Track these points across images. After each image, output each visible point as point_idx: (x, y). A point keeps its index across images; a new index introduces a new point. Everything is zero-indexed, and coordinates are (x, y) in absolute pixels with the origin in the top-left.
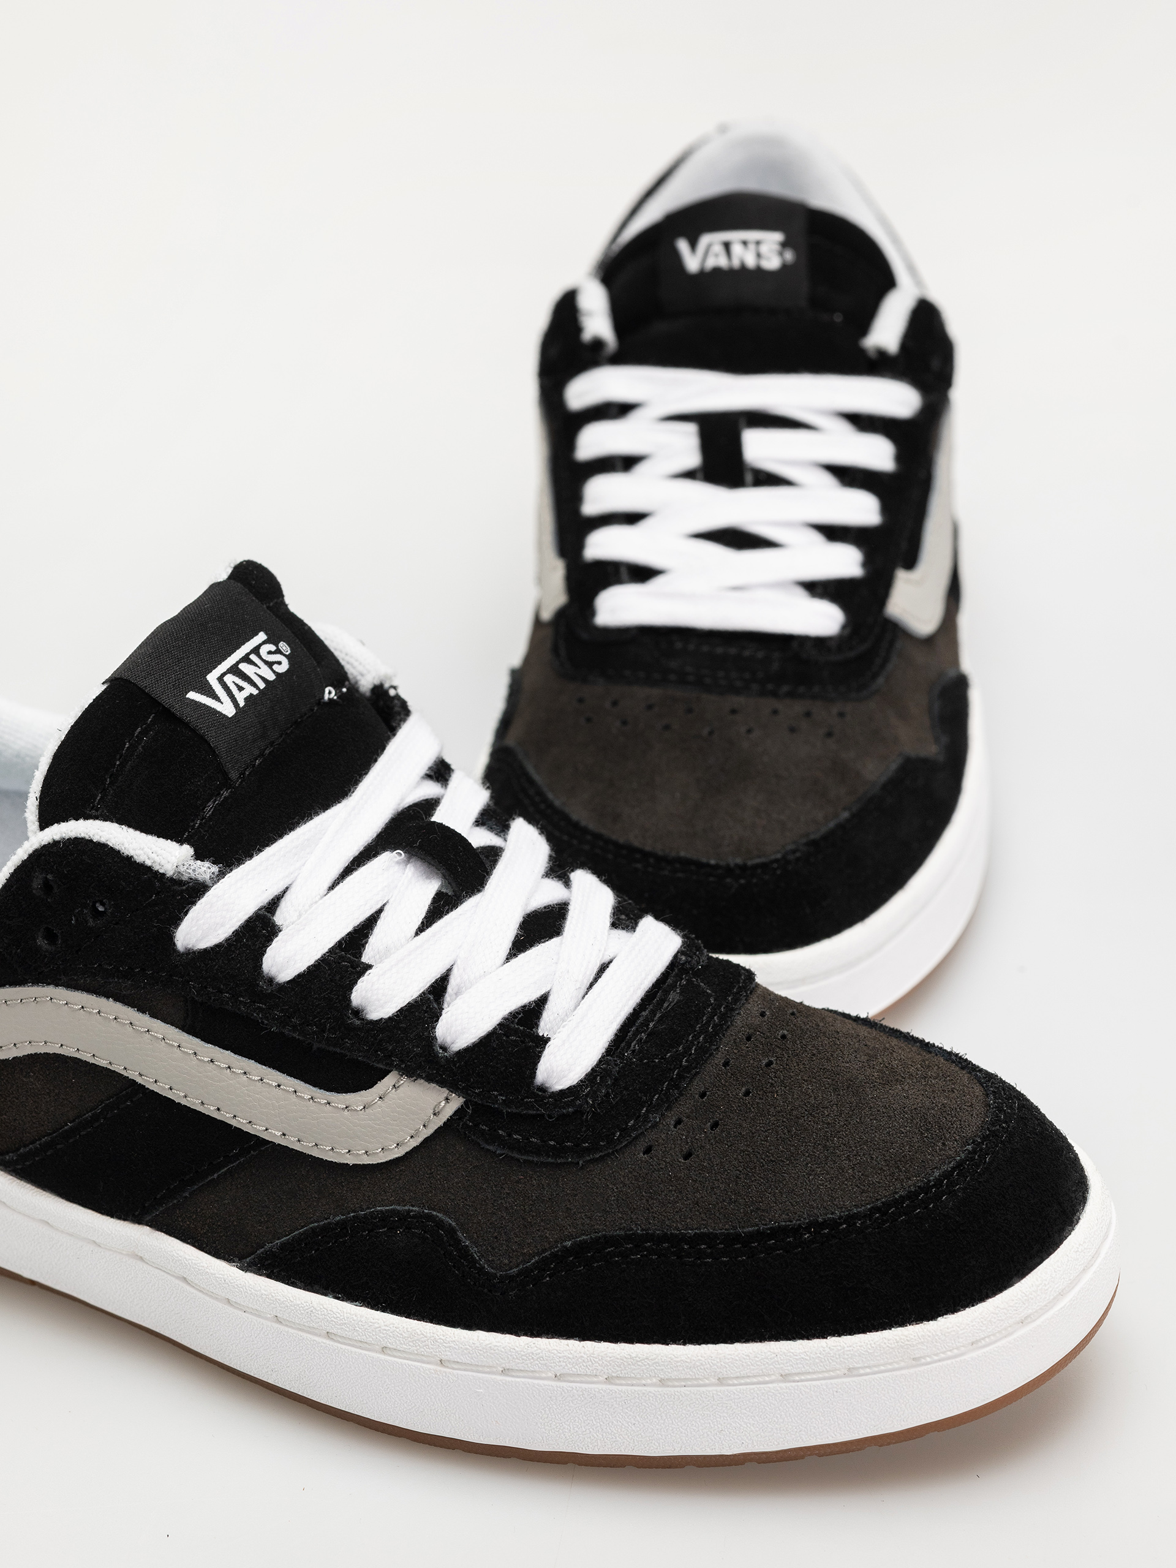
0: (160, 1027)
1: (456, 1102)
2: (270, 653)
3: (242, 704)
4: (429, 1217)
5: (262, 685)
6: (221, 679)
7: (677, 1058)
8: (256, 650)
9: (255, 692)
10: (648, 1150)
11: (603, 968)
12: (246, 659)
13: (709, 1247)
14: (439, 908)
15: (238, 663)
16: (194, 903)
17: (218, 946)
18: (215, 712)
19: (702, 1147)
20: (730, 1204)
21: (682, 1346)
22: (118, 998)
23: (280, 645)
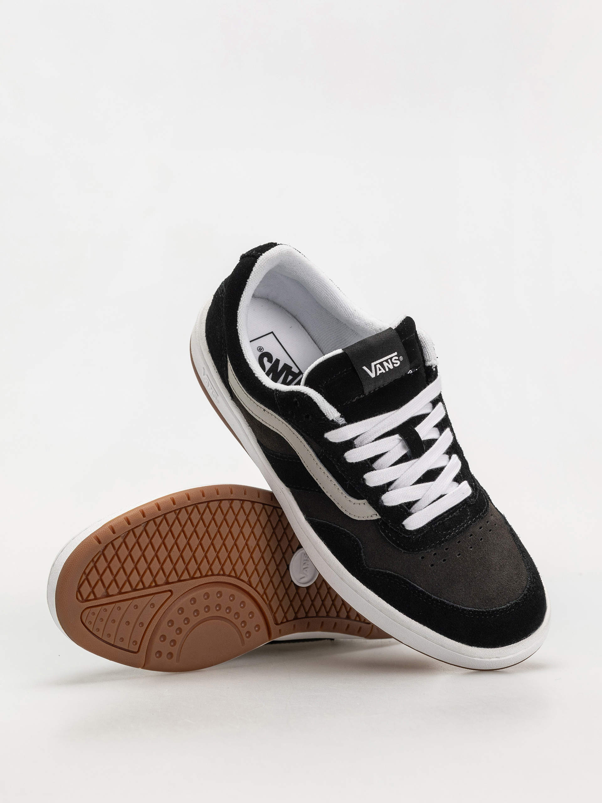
0: (311, 451)
1: (378, 517)
2: (395, 360)
3: (378, 374)
4: (357, 541)
5: (387, 370)
6: (375, 366)
7: (446, 535)
8: (391, 359)
9: (384, 372)
10: (423, 558)
11: (441, 496)
12: (387, 361)
13: (423, 595)
14: (404, 459)
15: (384, 361)
16: (334, 429)
17: (335, 443)
18: (368, 375)
19: (437, 565)
20: (435, 586)
21: (403, 615)
22: (304, 437)
23: (400, 357)
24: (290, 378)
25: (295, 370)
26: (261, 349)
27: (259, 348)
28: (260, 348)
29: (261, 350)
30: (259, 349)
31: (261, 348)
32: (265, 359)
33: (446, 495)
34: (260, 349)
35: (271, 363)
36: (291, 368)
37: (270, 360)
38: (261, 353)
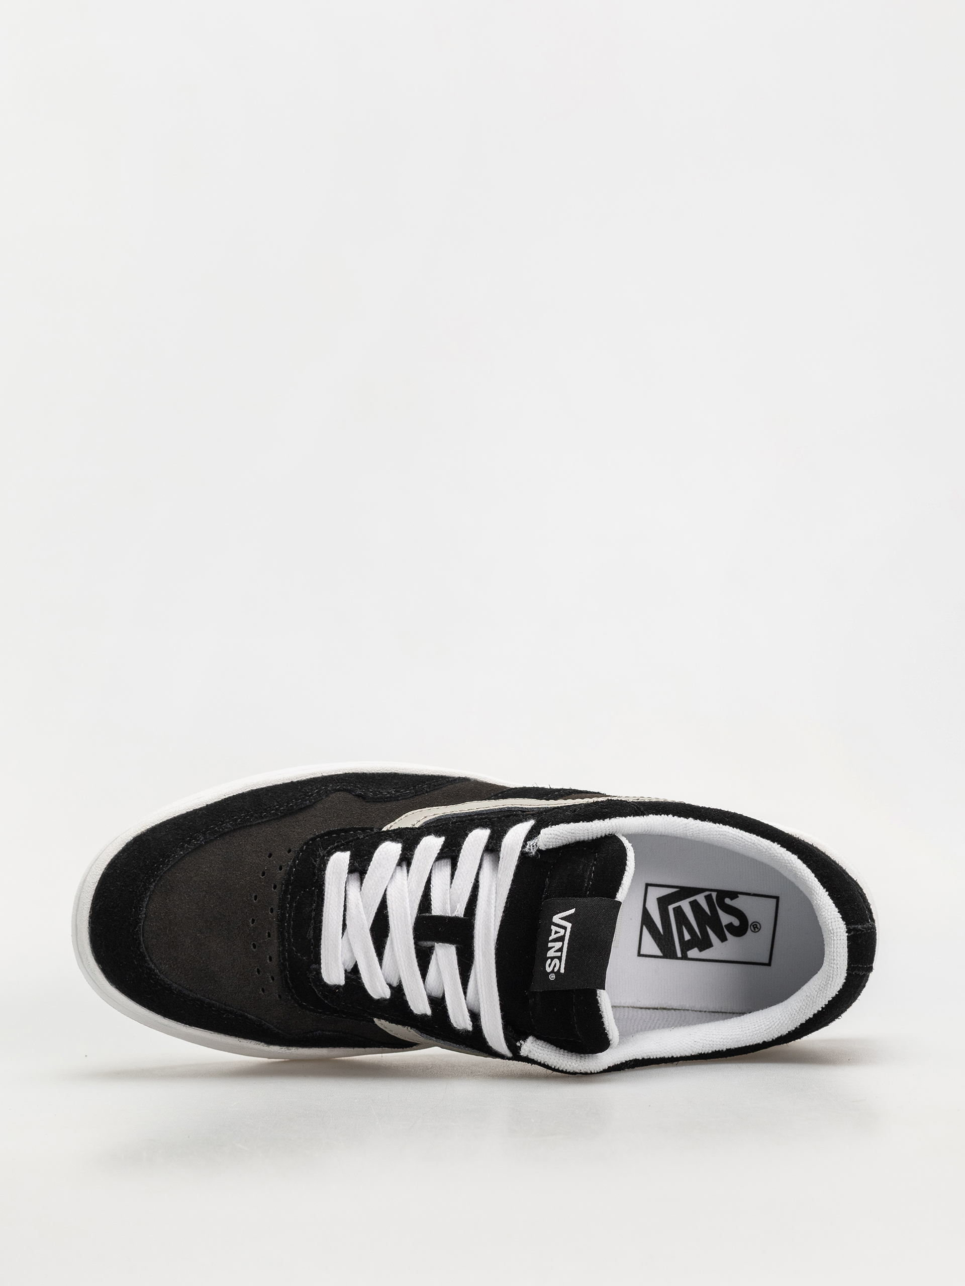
2: (555, 966)
3: (553, 927)
5: (550, 945)
6: (565, 928)
8: (560, 958)
9: (551, 938)
11: (345, 926)
12: (561, 950)
15: (563, 945)
23: (554, 976)
24: (687, 937)
25: (693, 953)
26: (754, 928)
27: (758, 926)
28: (758, 928)
29: (753, 926)
30: (756, 925)
31: (756, 929)
32: (736, 922)
33: (343, 934)
34: (756, 927)
35: (725, 926)
36: (700, 951)
37: (730, 927)
38: (750, 923)
